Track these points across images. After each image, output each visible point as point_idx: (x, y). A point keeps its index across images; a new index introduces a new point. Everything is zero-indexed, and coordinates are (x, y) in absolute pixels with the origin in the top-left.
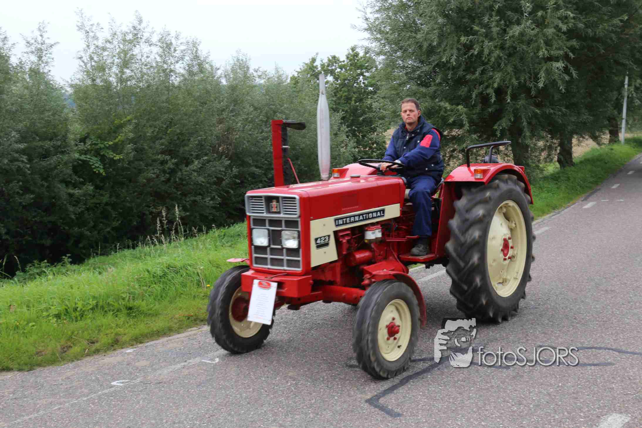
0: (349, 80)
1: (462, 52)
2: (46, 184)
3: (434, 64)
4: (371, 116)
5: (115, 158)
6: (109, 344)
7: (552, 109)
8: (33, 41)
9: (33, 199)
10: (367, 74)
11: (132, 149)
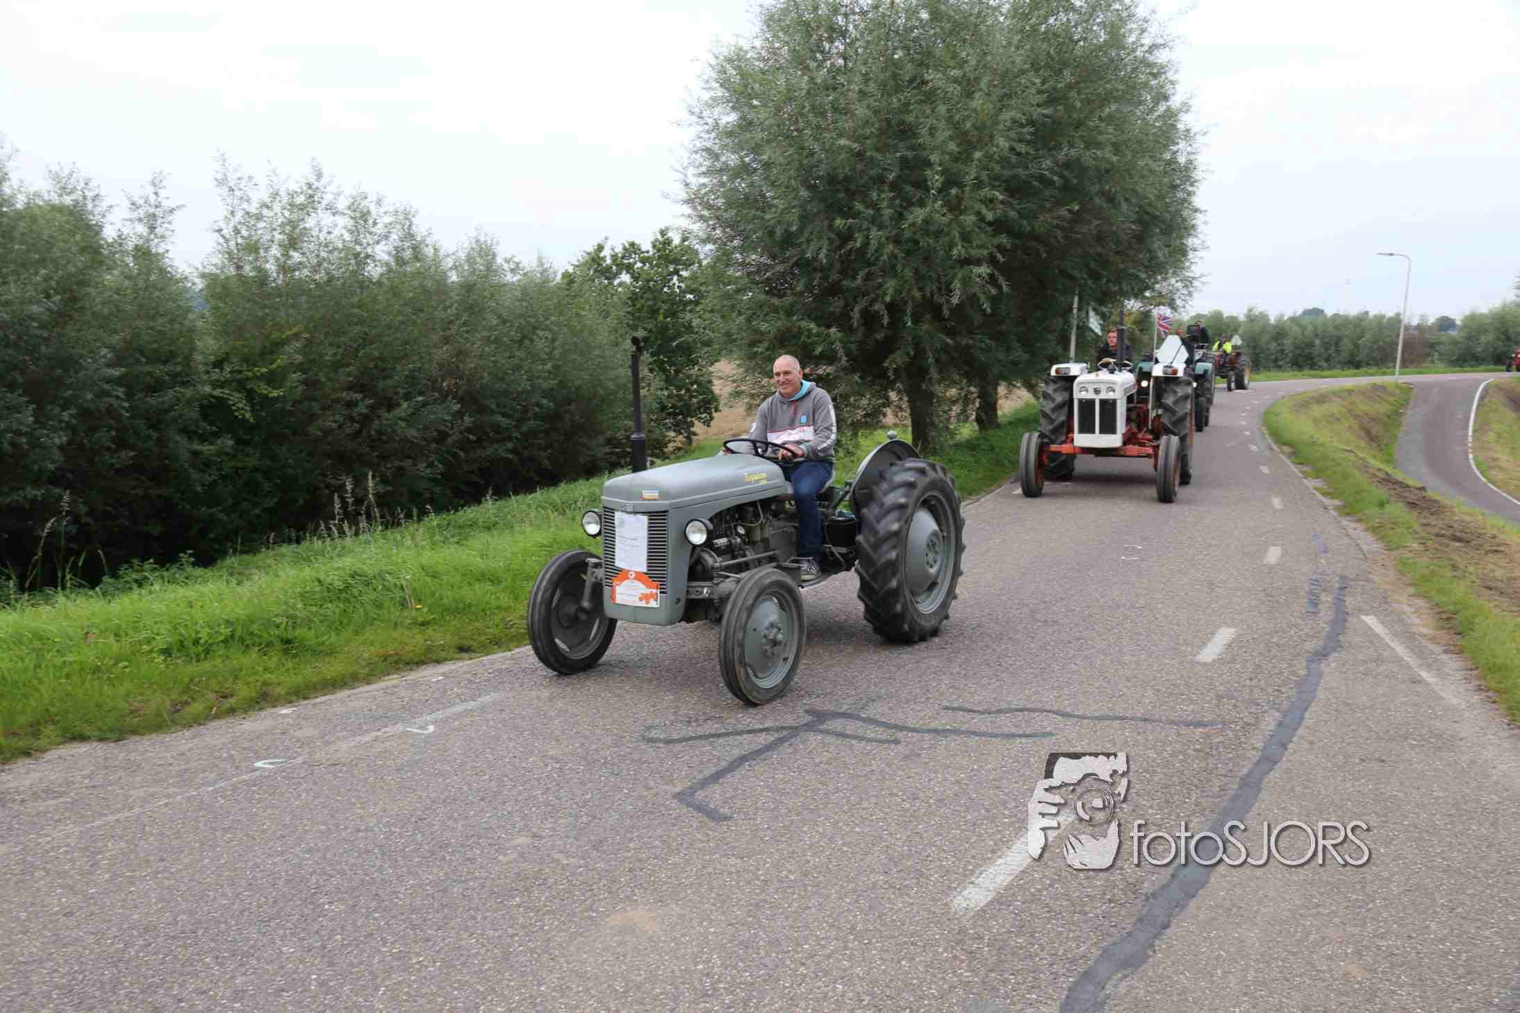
0: (656, 281)
1: (835, 244)
2: (155, 435)
3: (791, 262)
4: (690, 339)
5: (270, 395)
6: (251, 699)
7: (971, 339)
8: (141, 202)
9: (132, 458)
10: (684, 274)
11: (299, 381)
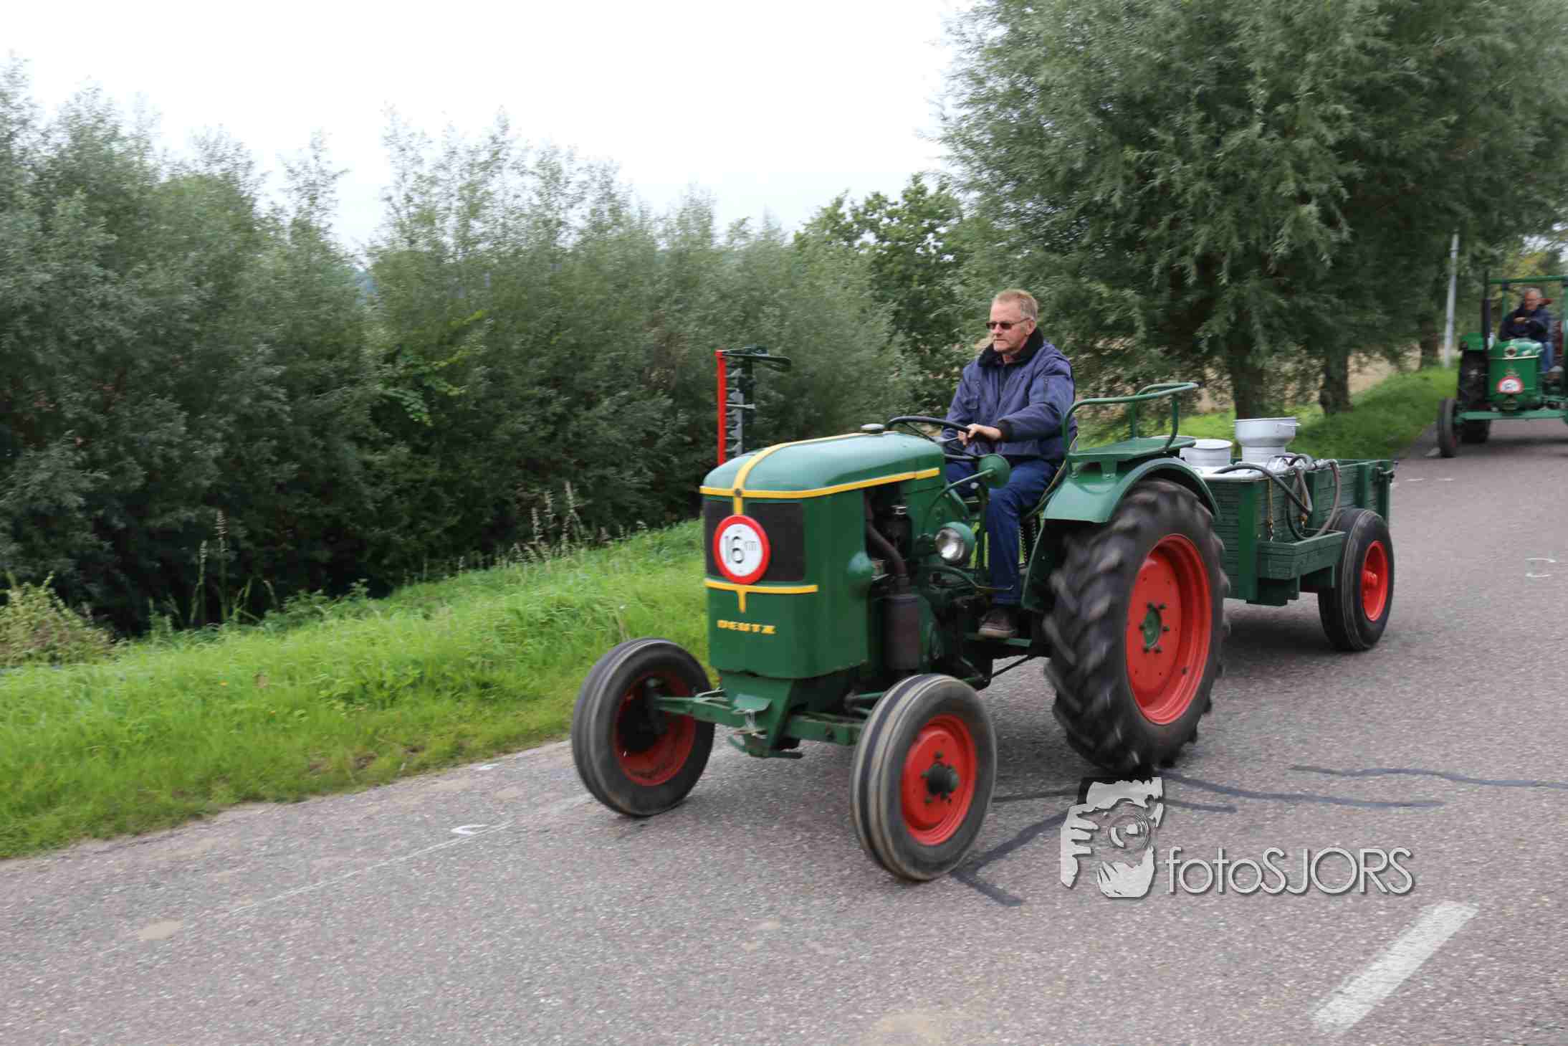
0: (907, 241)
1: (1133, 184)
2: (321, 443)
3: (1077, 209)
4: (950, 311)
5: (451, 394)
6: (445, 753)
7: (1314, 299)
8: (299, 169)
9: (296, 471)
10: (942, 230)
11: (485, 377)
